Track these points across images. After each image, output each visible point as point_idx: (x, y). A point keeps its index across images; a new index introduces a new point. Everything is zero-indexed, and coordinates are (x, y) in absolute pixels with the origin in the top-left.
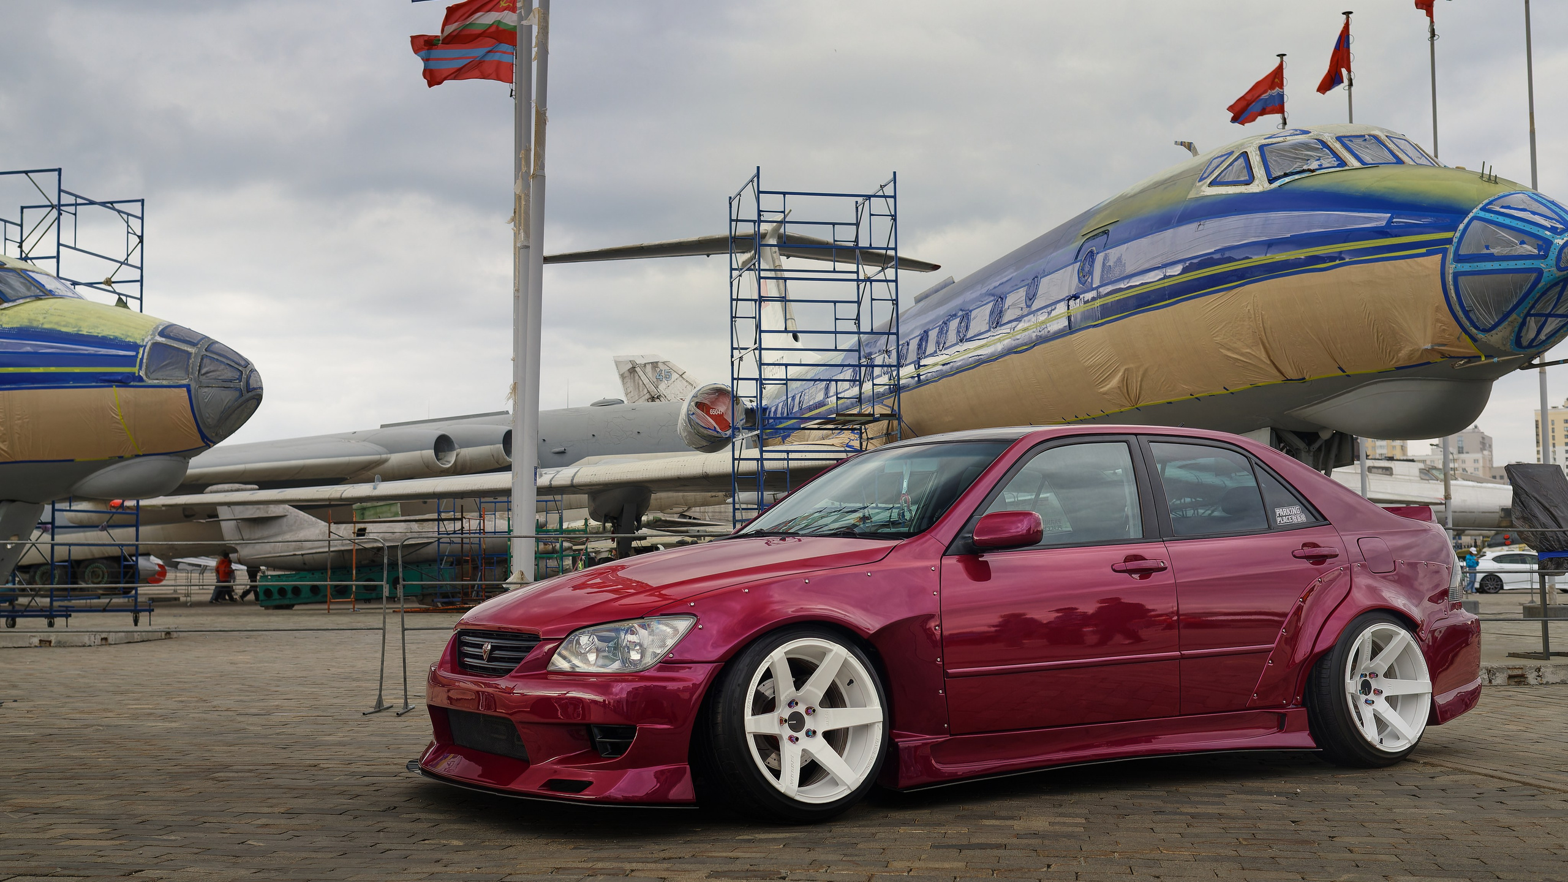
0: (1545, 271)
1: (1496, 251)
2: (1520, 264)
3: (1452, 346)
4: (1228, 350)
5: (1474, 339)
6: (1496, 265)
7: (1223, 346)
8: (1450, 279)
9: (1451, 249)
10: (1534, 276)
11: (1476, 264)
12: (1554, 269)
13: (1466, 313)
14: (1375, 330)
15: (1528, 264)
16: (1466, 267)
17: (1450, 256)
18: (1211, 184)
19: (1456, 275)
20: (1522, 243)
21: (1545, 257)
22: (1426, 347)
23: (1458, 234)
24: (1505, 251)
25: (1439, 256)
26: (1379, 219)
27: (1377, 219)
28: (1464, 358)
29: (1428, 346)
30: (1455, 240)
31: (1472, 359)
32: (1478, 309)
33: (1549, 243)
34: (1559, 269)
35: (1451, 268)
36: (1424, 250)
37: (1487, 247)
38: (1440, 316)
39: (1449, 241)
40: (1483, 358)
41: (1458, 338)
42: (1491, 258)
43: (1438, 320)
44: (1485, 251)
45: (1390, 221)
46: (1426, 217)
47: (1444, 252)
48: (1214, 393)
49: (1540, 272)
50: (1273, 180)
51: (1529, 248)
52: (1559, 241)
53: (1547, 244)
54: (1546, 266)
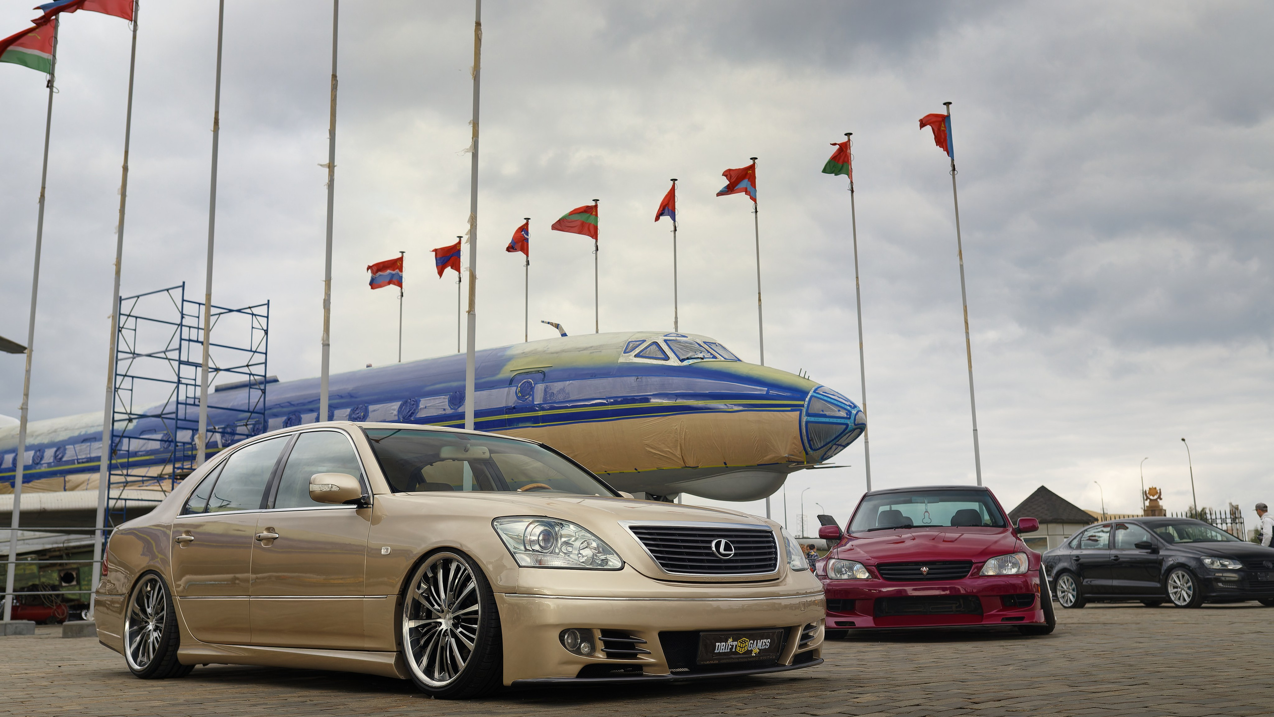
0: (850, 425)
1: (827, 413)
2: (839, 421)
3: (796, 456)
4: (652, 448)
5: (807, 453)
6: (827, 420)
7: (648, 445)
8: (804, 424)
9: (804, 410)
10: (844, 427)
11: (817, 418)
12: (853, 424)
13: (809, 441)
14: (757, 445)
15: (842, 421)
16: (812, 419)
17: (804, 413)
18: (635, 356)
19: (807, 423)
20: (839, 411)
21: (850, 418)
22: (785, 456)
23: (806, 403)
24: (832, 414)
25: (799, 412)
26: (763, 390)
27: (760, 390)
28: (795, 462)
29: (787, 455)
30: (805, 406)
31: (799, 463)
32: (815, 439)
33: (851, 413)
34: (855, 424)
35: (804, 419)
36: (789, 409)
37: (823, 411)
38: (795, 441)
39: (803, 406)
40: (805, 463)
41: (800, 453)
42: (825, 416)
43: (794, 443)
44: (822, 413)
45: (768, 392)
46: (787, 392)
47: (801, 411)
48: (624, 472)
49: (847, 425)
50: (682, 360)
51: (843, 414)
52: (854, 412)
53: (849, 413)
54: (850, 423)
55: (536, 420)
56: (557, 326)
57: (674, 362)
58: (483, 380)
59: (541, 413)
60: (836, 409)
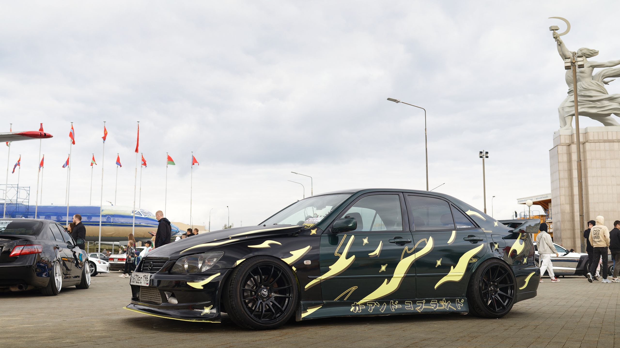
18: (134, 214)
50: (145, 216)
51: (176, 229)
52: (178, 229)
53: (177, 229)
54: (177, 231)
55: (111, 225)
56: (111, 203)
57: (143, 216)
58: (96, 215)
59: (112, 224)
60: (175, 228)
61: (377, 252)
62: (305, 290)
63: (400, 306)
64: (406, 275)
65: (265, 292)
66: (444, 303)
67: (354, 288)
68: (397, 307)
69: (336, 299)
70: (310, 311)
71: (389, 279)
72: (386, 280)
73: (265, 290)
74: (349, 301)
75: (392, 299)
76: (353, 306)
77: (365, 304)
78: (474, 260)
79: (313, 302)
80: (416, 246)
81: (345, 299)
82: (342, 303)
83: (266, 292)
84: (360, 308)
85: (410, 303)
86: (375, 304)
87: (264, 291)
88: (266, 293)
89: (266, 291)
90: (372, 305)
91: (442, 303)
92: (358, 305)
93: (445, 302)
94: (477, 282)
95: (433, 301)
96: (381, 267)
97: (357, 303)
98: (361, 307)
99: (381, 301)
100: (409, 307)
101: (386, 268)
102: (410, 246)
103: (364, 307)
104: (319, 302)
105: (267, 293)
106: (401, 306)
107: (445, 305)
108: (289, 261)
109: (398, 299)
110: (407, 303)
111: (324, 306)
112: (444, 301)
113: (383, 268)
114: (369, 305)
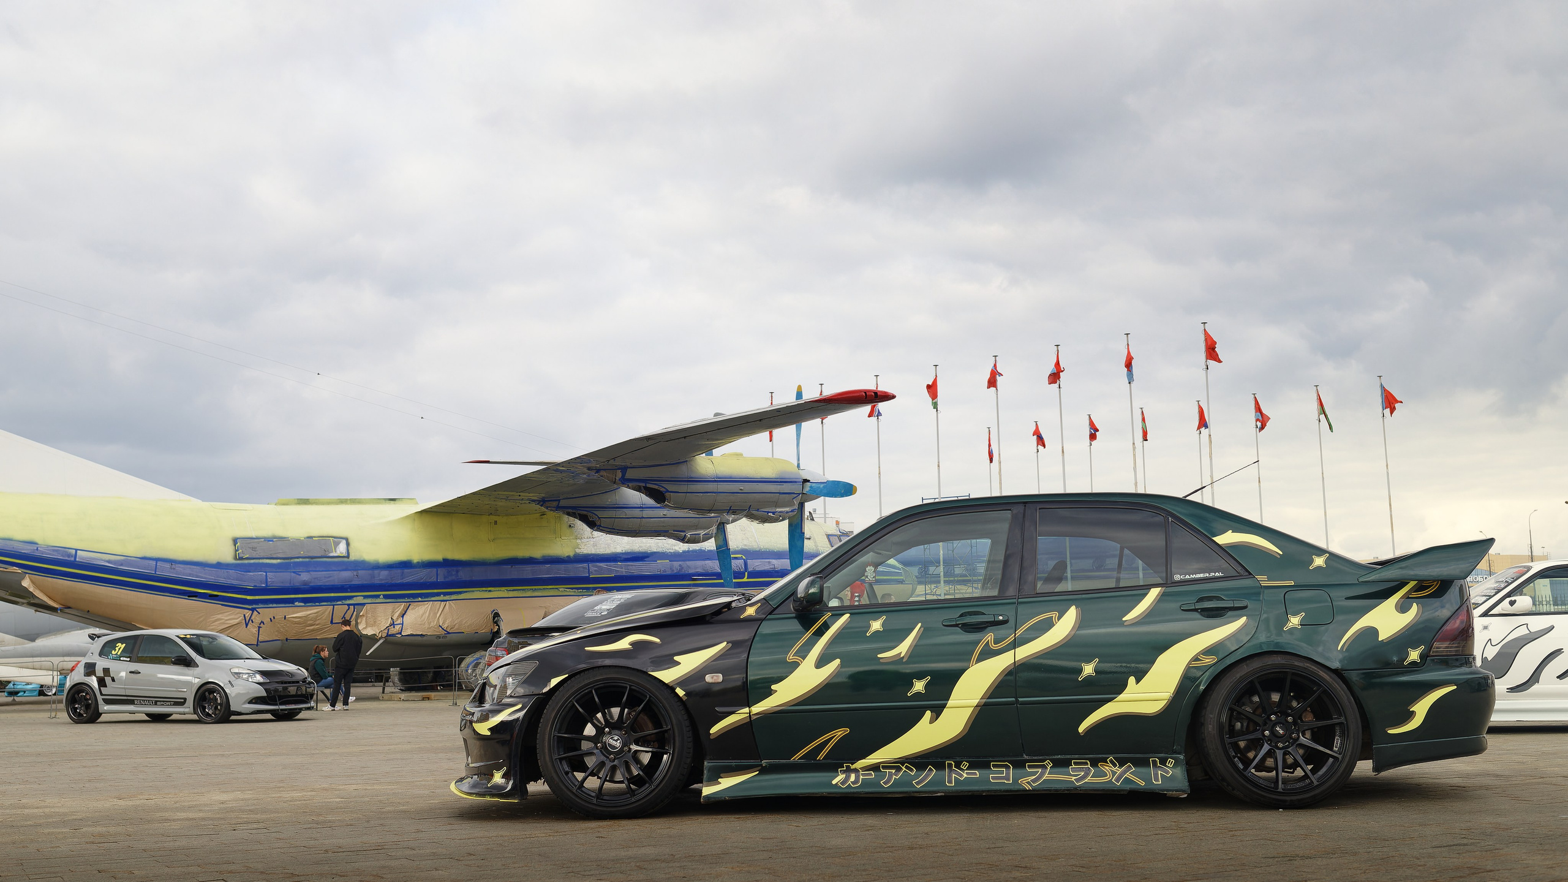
61: (903, 648)
62: (712, 737)
63: (975, 774)
64: (984, 700)
65: (616, 741)
66: (1114, 769)
67: (840, 733)
68: (965, 775)
69: (796, 757)
70: (727, 783)
71: (938, 711)
72: (928, 714)
73: (616, 738)
74: (829, 761)
75: (949, 758)
76: (844, 772)
77: (875, 768)
78: (1207, 661)
79: (733, 763)
80: (1019, 632)
81: (821, 756)
82: (811, 765)
83: (619, 741)
84: (859, 776)
85: (1007, 767)
86: (904, 769)
87: (614, 740)
88: (618, 744)
89: (618, 739)
90: (894, 771)
91: (1107, 768)
92: (856, 771)
93: (1115, 765)
94: (1211, 716)
95: (1075, 764)
96: (911, 685)
97: (853, 767)
98: (862, 775)
99: (920, 761)
100: (1001, 777)
101: (927, 687)
102: (1001, 631)
103: (872, 775)
104: (752, 762)
105: (620, 743)
106: (977, 774)
107: (1114, 773)
108: (667, 676)
109: (970, 757)
110: (994, 766)
111: (764, 771)
112: (1111, 761)
113: (919, 686)
114: (887, 771)
